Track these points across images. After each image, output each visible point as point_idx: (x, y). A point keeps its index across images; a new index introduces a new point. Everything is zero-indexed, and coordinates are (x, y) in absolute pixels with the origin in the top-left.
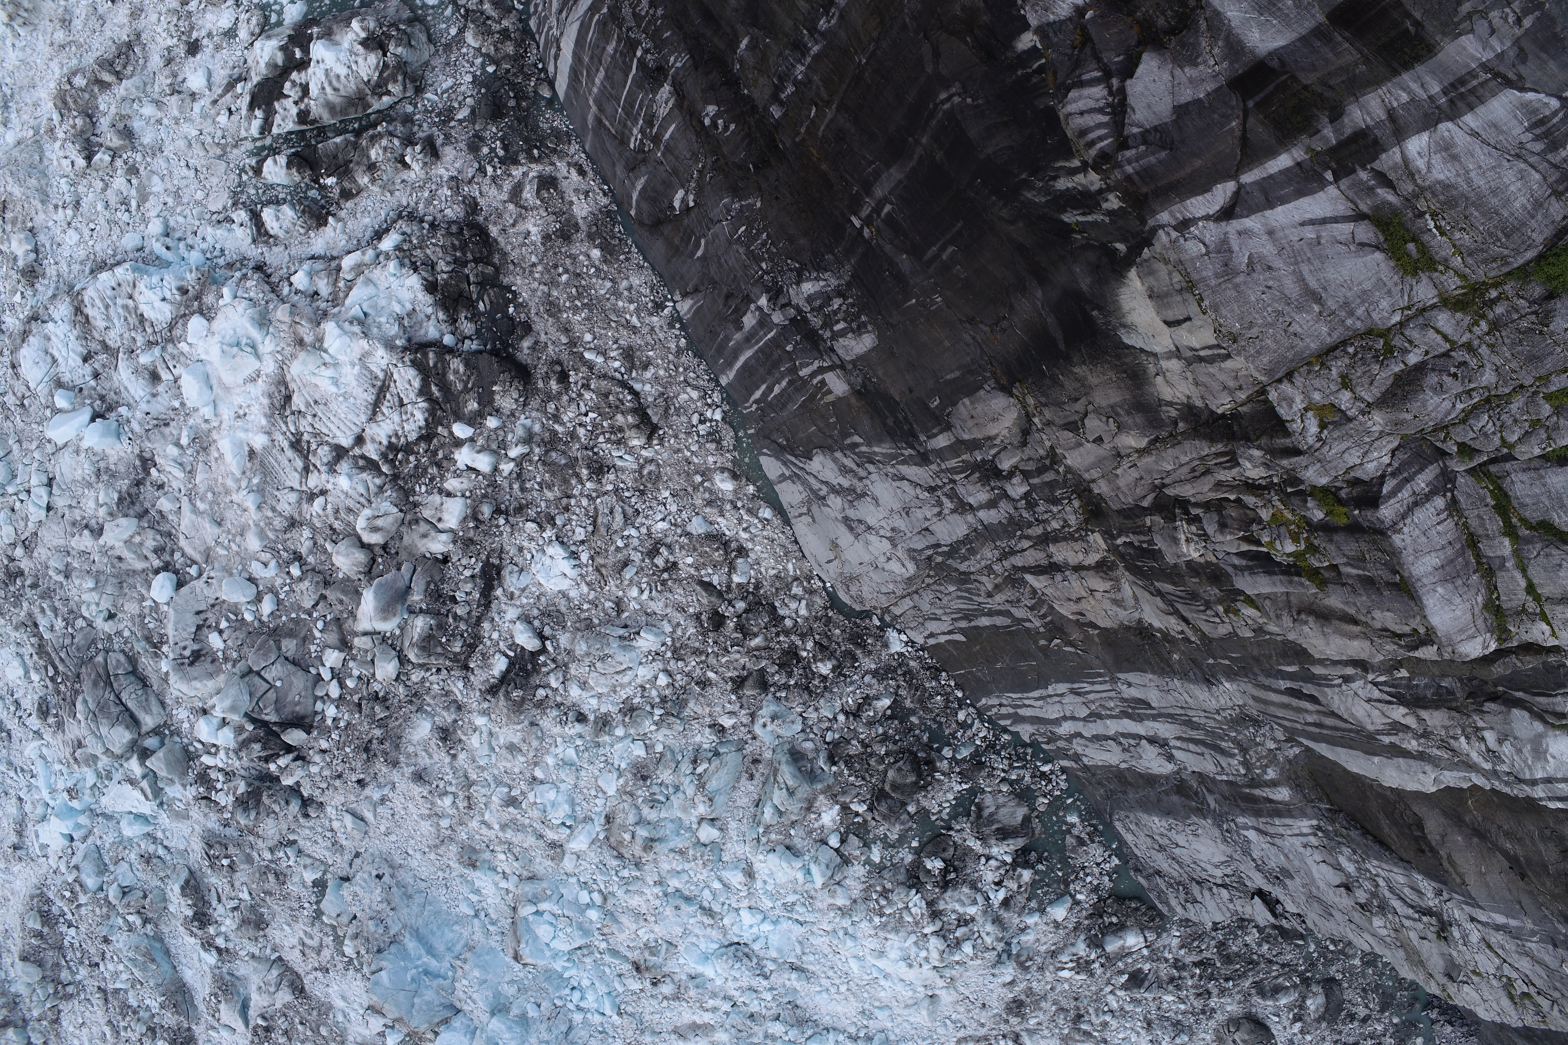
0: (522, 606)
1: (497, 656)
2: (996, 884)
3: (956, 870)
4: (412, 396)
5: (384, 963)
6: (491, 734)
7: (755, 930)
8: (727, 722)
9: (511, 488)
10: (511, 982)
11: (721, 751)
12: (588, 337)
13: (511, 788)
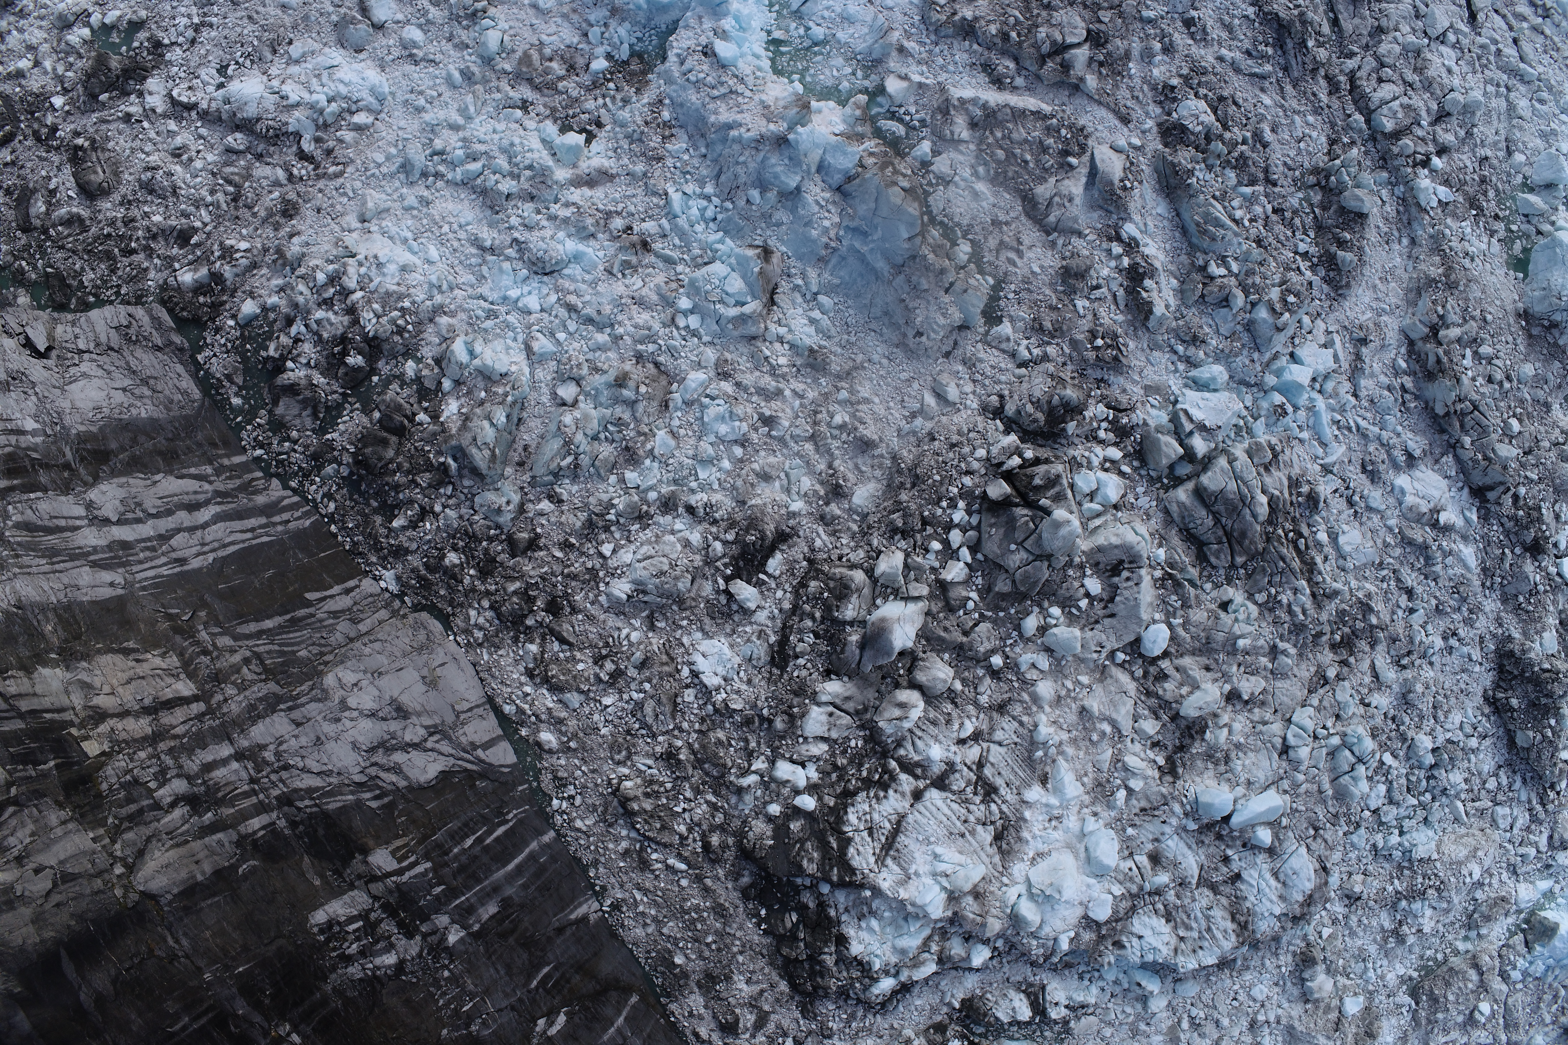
0: (751, 623)
1: (777, 573)
2: (300, 340)
3: (334, 355)
4: (857, 839)
5: (906, 246)
6: (788, 491)
7: (526, 289)
8: (545, 505)
9: (759, 743)
10: (779, 224)
11: (551, 478)
12: (684, 883)
13: (769, 435)
